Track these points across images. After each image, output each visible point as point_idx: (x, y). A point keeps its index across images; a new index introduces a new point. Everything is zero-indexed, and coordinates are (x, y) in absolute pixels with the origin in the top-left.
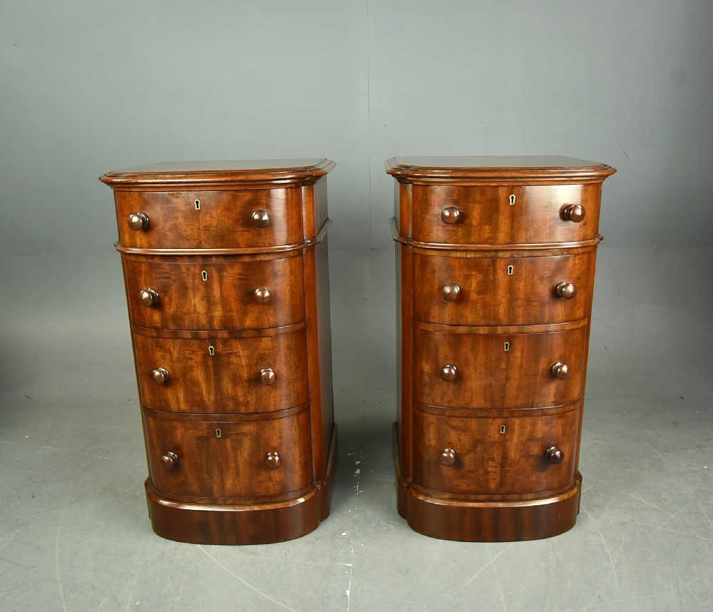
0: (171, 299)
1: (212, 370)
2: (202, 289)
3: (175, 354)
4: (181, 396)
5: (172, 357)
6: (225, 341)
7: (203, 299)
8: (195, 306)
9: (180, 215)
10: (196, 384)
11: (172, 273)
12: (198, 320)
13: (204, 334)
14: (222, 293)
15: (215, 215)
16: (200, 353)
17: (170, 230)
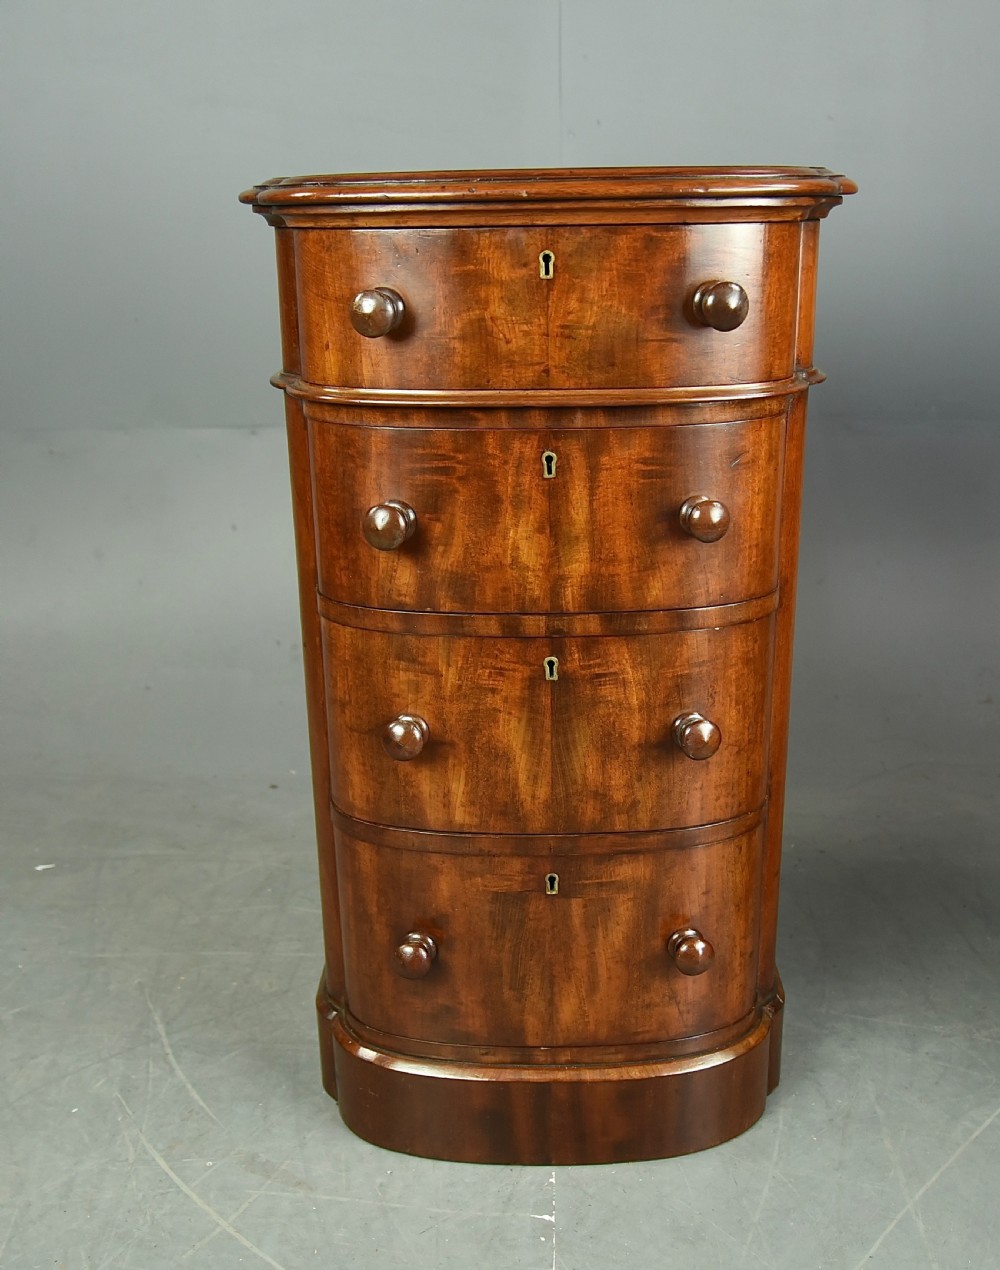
0: (450, 529)
1: (548, 723)
2: (539, 501)
3: (451, 677)
4: (458, 788)
5: (439, 687)
6: (589, 643)
7: (540, 530)
8: (516, 548)
9: (495, 294)
10: (504, 757)
11: (460, 457)
12: (523, 586)
13: (534, 625)
14: (592, 512)
15: (593, 295)
16: (518, 675)
17: (463, 338)
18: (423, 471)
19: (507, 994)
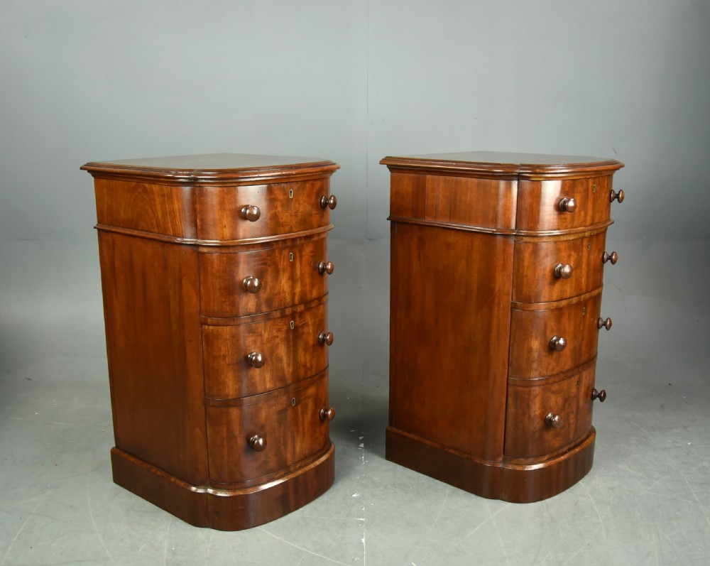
0: (266, 283)
1: (291, 343)
2: (289, 269)
3: (266, 335)
4: (268, 376)
5: (262, 340)
6: (301, 314)
7: (289, 279)
8: (283, 286)
9: (279, 204)
10: (280, 360)
11: (269, 258)
12: (285, 298)
13: (288, 311)
14: (301, 271)
15: (301, 202)
16: (284, 330)
17: (271, 219)
18: (258, 265)
19: (282, 448)
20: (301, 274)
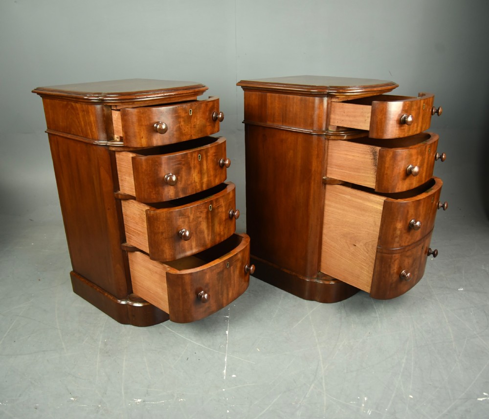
0: (181, 177)
1: (210, 220)
2: (198, 166)
3: (192, 217)
5: (189, 220)
7: (198, 173)
8: (194, 178)
9: (182, 120)
10: (203, 232)
11: (183, 160)
12: (196, 186)
14: (207, 166)
15: (198, 118)
16: (205, 211)
17: (176, 131)
18: (175, 165)
19: (220, 296)
20: (207, 169)
